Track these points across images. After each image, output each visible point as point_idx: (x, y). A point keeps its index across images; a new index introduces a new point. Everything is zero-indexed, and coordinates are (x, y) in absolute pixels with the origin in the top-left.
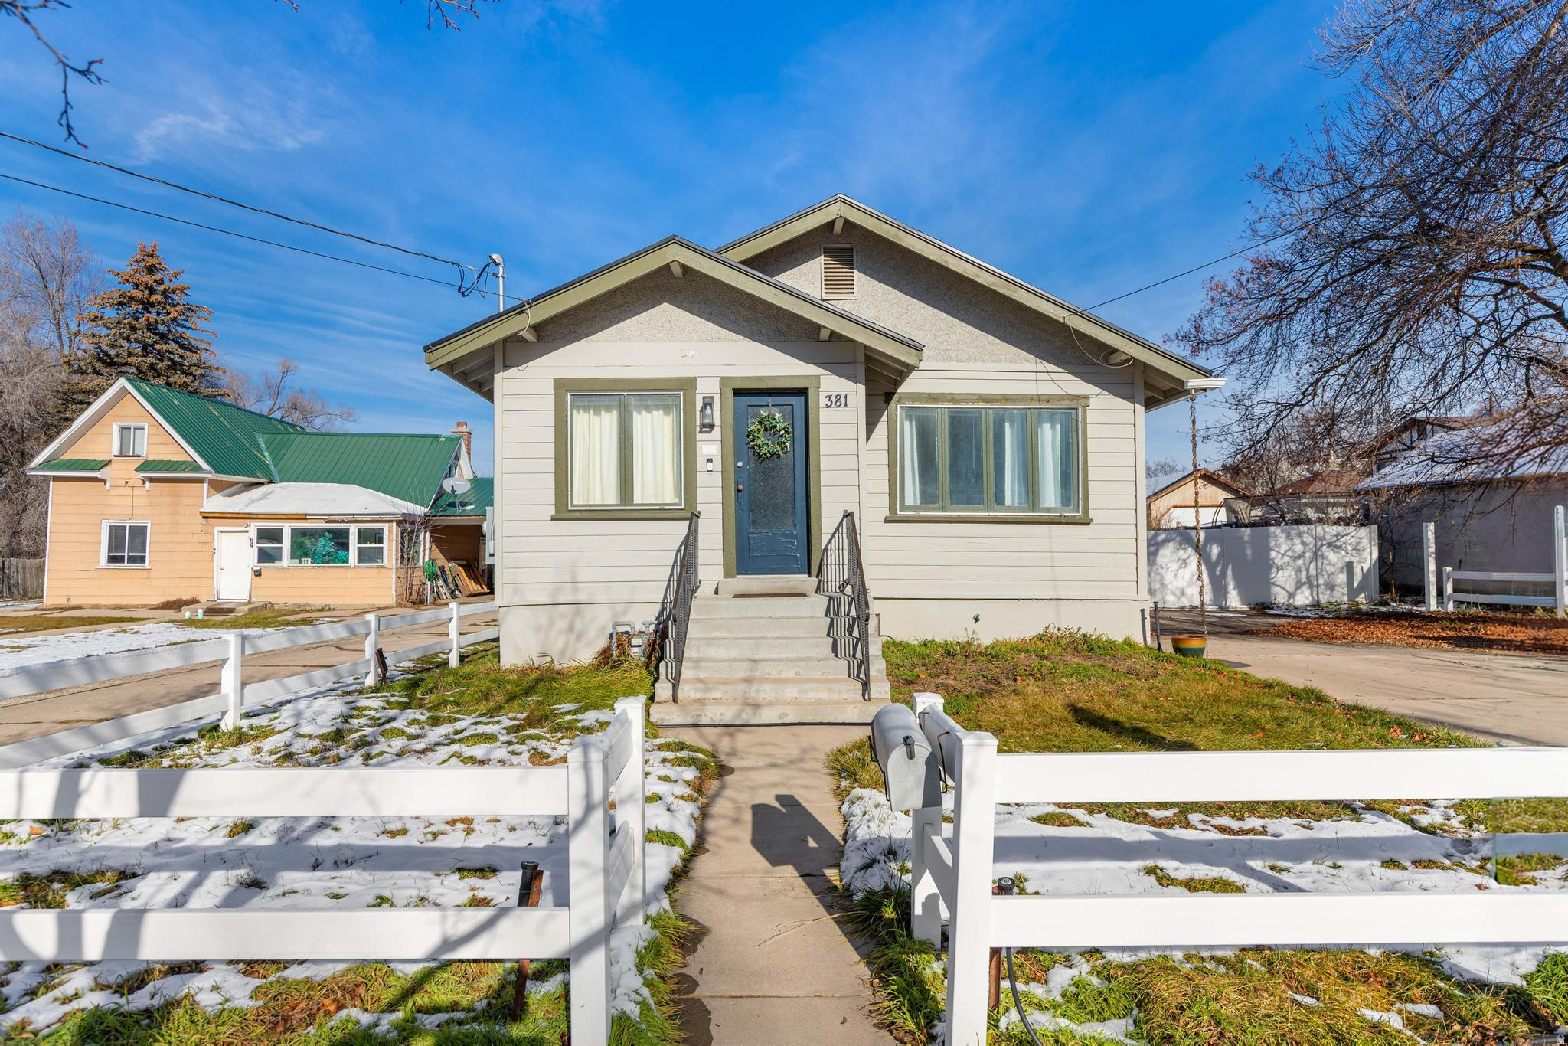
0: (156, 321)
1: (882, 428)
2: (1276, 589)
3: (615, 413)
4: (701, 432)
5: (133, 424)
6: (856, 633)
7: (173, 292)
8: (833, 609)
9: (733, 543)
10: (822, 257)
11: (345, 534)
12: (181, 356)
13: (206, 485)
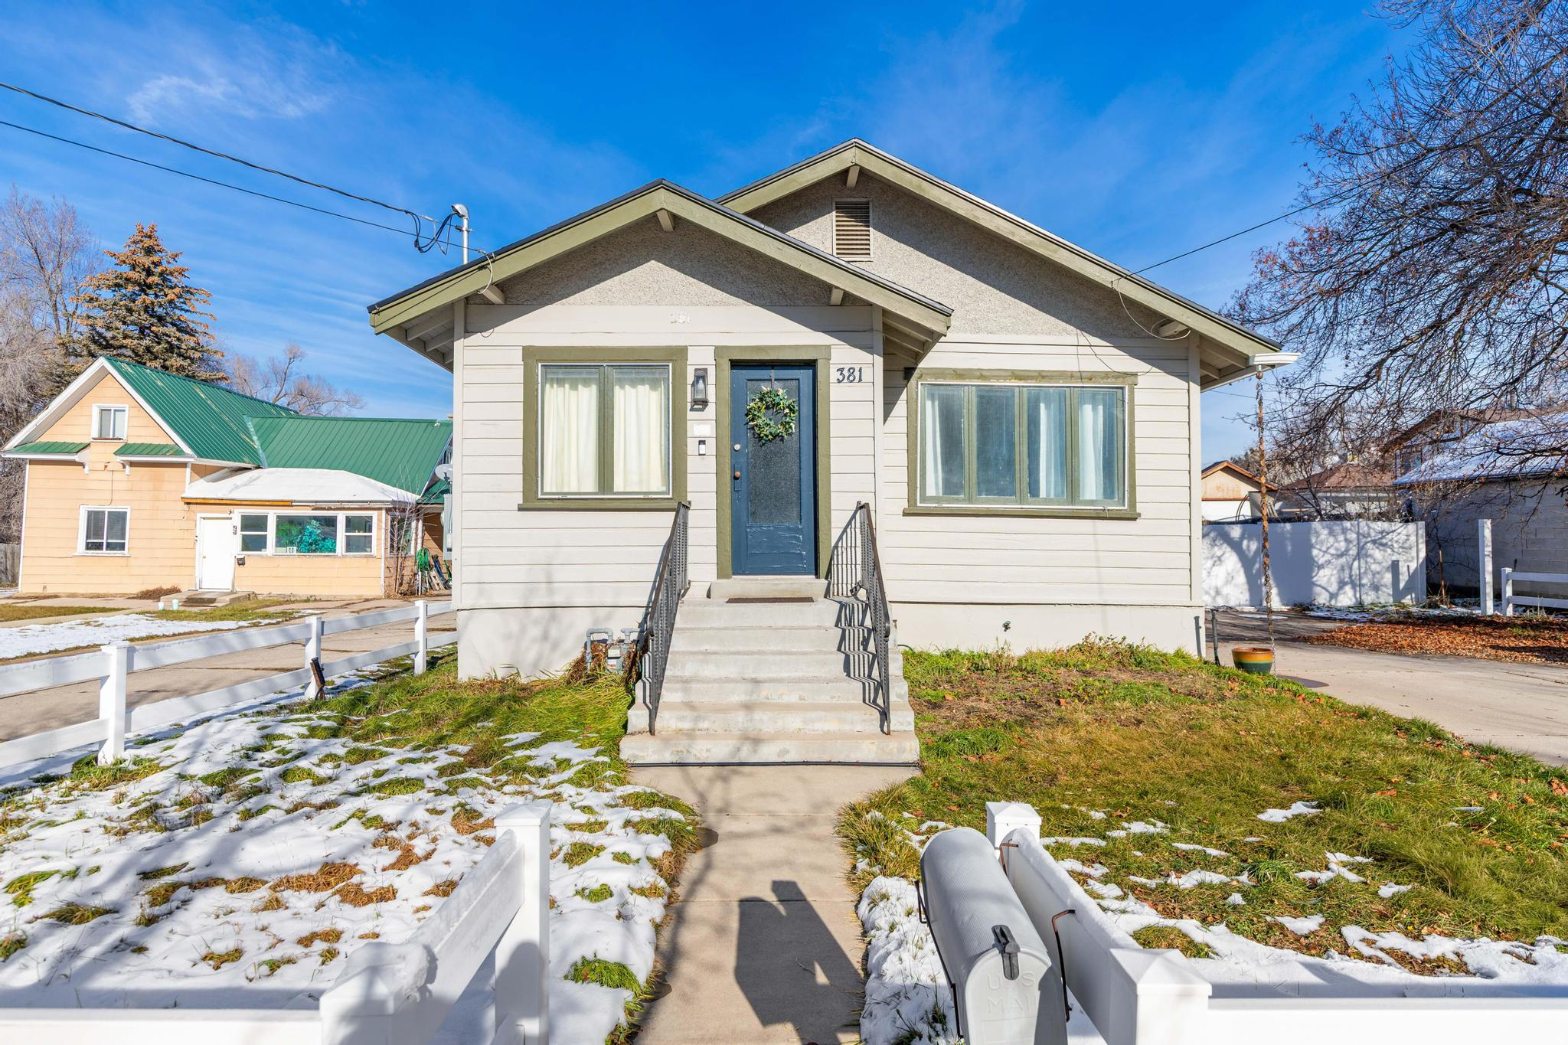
0: (153, 303)
1: (900, 408)
2: (1318, 590)
3: (594, 388)
4: (692, 410)
5: (113, 406)
6: (871, 647)
7: (171, 274)
8: (845, 618)
9: (728, 538)
10: (834, 213)
11: (331, 522)
12: (179, 339)
13: (188, 470)
